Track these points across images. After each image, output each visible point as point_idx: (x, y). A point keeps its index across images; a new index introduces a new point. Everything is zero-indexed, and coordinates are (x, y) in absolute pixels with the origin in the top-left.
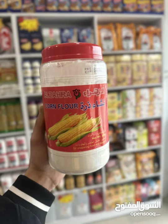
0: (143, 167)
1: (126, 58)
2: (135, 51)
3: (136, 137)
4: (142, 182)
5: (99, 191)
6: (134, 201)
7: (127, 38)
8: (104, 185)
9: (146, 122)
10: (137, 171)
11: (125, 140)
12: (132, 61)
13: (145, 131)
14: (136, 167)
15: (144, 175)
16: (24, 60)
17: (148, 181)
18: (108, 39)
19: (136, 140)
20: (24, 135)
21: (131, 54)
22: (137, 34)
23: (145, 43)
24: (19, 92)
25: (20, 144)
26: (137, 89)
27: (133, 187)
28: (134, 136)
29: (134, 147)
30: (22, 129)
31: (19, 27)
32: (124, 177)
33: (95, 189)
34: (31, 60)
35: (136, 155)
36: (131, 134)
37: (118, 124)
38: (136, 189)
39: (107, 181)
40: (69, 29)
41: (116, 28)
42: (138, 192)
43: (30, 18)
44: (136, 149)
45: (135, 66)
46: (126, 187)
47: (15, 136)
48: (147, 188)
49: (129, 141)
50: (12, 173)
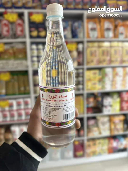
0: (115, 126)
1: (106, 44)
2: (114, 39)
3: (111, 103)
4: (114, 137)
5: (81, 142)
6: (107, 151)
7: (108, 29)
8: (85, 138)
9: (119, 93)
10: (111, 130)
11: (102, 106)
12: (111, 47)
13: (118, 100)
14: (110, 126)
15: (116, 133)
16: (32, 43)
17: (118, 137)
18: (93, 29)
19: (111, 106)
20: (30, 97)
21: (110, 42)
22: (116, 27)
23: (122, 34)
24: (27, 67)
25: (26, 104)
26: (114, 68)
27: (106, 141)
28: (109, 102)
29: (109, 111)
30: (29, 93)
31: (29, 20)
32: (100, 133)
33: (78, 141)
34: (37, 44)
35: (111, 117)
36: (107, 101)
37: (98, 93)
38: (109, 142)
39: (87, 135)
41: (100, 22)
42: (110, 145)
43: (38, 13)
44: (111, 113)
45: (113, 51)
46: (101, 141)
47: (23, 98)
48: (118, 142)
49: (106, 107)
50: (19, 125)
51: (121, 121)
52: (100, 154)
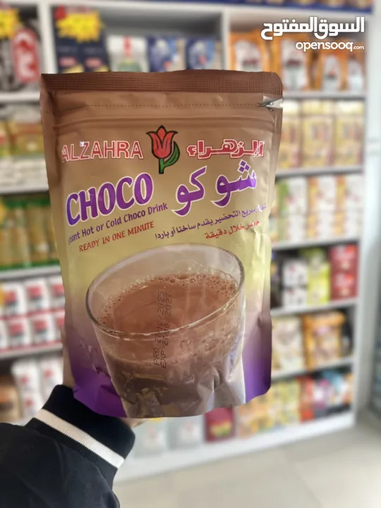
0: (318, 344)
1: (289, 107)
2: (309, 93)
3: (306, 280)
4: (314, 376)
6: (297, 416)
7: (293, 64)
9: (327, 250)
10: (306, 354)
11: (281, 287)
12: (302, 115)
13: (325, 268)
14: (304, 344)
15: (320, 363)
17: (327, 375)
19: (304, 287)
21: (299, 100)
22: (315, 56)
23: (332, 76)
26: (310, 177)
27: (295, 387)
28: (301, 277)
29: (300, 301)
31: (56, 30)
32: (277, 367)
35: (305, 318)
38: (303, 391)
40: (166, 39)
42: (306, 399)
43: (81, 9)
44: (305, 306)
45: (307, 126)
46: (281, 389)
47: (47, 276)
48: (326, 389)
49: (291, 289)
50: (39, 357)
51: (332, 328)
52: (278, 425)
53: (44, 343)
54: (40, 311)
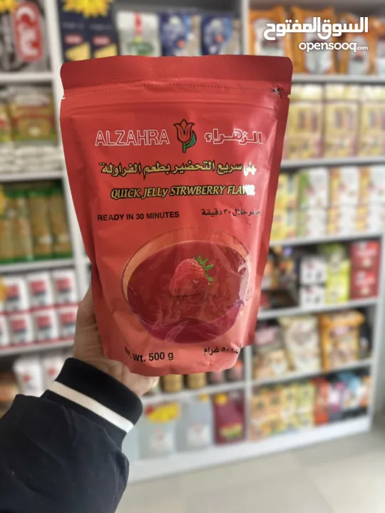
0: (335, 345)
1: (311, 92)
2: (333, 77)
3: (324, 278)
4: (331, 378)
5: (235, 396)
6: (310, 418)
8: (248, 385)
9: (348, 246)
10: (322, 355)
11: (298, 285)
12: (325, 101)
13: (345, 266)
14: (320, 345)
15: (338, 365)
17: (343, 377)
19: (323, 285)
20: (72, 267)
21: (322, 84)
23: (358, 59)
25: (62, 287)
27: (310, 389)
28: (319, 275)
29: (317, 300)
30: (69, 254)
32: (292, 368)
33: (227, 393)
35: (321, 317)
36: (313, 270)
37: (284, 247)
38: (318, 393)
39: (254, 377)
40: (180, 15)
42: (321, 401)
44: (321, 306)
46: (294, 390)
47: (51, 269)
48: (342, 392)
49: (308, 287)
50: (42, 355)
51: (351, 328)
52: (291, 428)
53: (48, 340)
54: (43, 307)
